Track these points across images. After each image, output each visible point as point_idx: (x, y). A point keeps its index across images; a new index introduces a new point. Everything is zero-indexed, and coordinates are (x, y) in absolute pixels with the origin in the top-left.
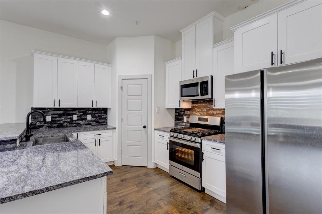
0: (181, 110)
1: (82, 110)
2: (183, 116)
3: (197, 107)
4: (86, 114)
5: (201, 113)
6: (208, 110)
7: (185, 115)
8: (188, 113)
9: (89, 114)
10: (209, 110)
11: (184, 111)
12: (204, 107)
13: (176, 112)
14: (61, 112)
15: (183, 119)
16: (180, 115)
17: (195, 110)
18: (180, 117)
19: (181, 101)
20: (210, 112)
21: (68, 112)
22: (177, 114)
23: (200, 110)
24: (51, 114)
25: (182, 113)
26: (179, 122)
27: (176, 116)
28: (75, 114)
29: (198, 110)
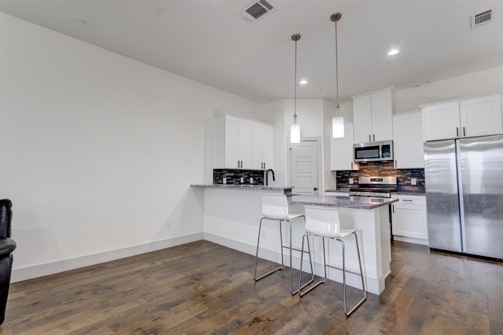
0: (345, 172)
1: (247, 173)
2: (348, 178)
3: (366, 169)
4: (249, 177)
5: (372, 174)
6: (380, 172)
7: (351, 177)
8: (355, 175)
9: (252, 177)
10: (382, 171)
11: (350, 174)
12: (375, 168)
13: (337, 175)
14: (232, 174)
15: (348, 181)
16: (343, 177)
17: (364, 172)
18: (344, 180)
19: (353, 163)
20: (383, 173)
21: (238, 175)
22: (340, 177)
23: (371, 172)
24: (227, 176)
25: (347, 175)
26: (342, 184)
27: (337, 179)
28: (242, 176)
29: (368, 172)
